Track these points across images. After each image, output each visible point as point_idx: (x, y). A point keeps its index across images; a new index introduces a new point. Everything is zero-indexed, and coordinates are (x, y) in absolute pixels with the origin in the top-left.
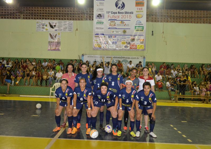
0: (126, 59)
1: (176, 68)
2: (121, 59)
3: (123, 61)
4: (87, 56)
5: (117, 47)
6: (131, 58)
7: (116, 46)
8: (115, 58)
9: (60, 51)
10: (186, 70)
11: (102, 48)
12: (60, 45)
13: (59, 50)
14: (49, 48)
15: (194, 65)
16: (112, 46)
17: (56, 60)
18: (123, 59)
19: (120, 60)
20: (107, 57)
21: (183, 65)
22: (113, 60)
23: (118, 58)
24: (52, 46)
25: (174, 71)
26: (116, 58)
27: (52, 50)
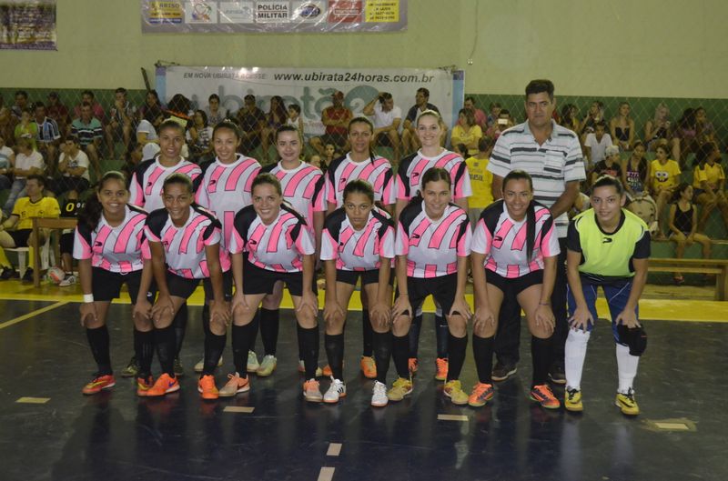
0: (369, 84)
1: (614, 124)
2: (343, 83)
3: (354, 93)
4: (181, 70)
5: (260, 16)
6: (391, 78)
7: (260, 7)
8: (314, 77)
9: (55, 49)
10: (662, 133)
11: (188, 19)
12: (55, 20)
13: (49, 45)
14: (5, 36)
15: (700, 108)
16: (237, 12)
17: (29, 95)
18: (353, 84)
19: (339, 89)
20: (278, 77)
21: (647, 107)
22: (307, 90)
23: (330, 78)
24: (15, 26)
25: (599, 139)
26: (322, 77)
27: (16, 47)
